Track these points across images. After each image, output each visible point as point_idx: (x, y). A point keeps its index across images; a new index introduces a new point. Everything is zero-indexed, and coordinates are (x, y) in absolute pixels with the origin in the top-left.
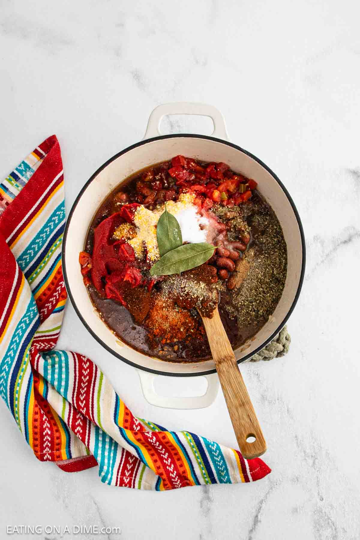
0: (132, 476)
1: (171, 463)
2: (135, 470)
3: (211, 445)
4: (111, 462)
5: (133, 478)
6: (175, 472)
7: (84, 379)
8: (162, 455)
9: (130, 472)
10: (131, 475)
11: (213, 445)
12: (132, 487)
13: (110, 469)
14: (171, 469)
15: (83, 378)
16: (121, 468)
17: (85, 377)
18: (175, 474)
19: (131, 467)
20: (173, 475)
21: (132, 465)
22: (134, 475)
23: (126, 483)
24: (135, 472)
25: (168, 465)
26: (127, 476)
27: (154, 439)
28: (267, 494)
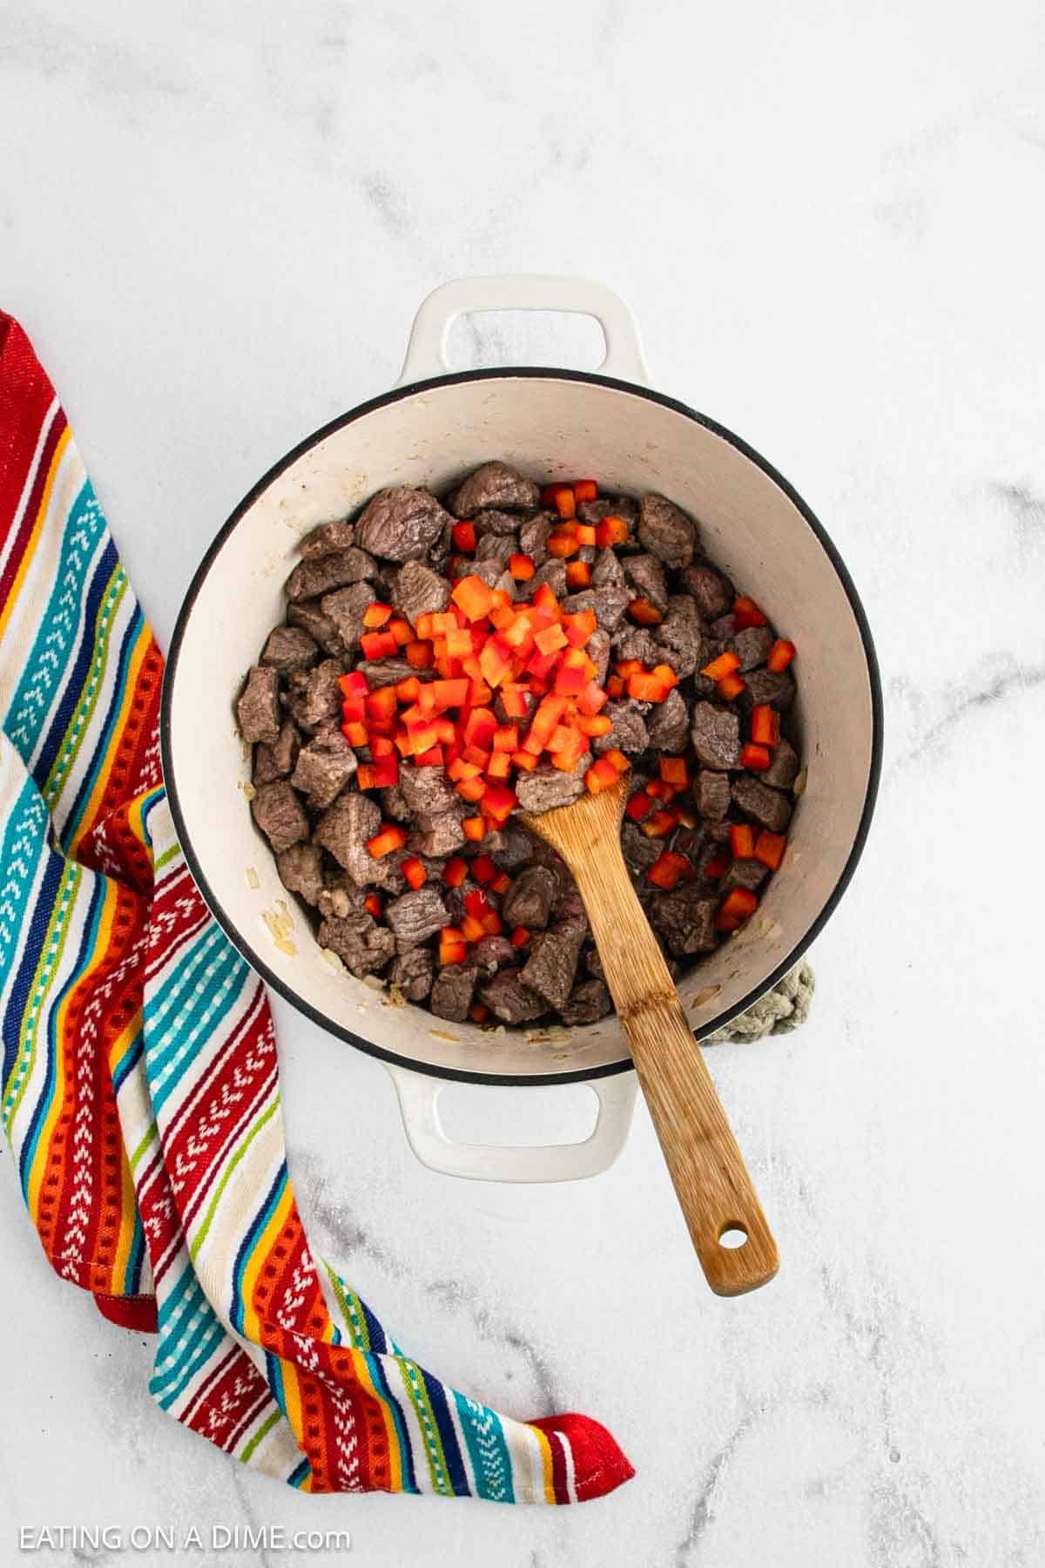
0: (239, 1420)
1: (352, 1432)
2: (255, 1406)
3: (477, 1418)
4: (197, 1353)
5: (239, 1426)
6: (356, 1462)
7: (226, 1094)
8: (334, 1400)
9: (237, 1404)
10: (236, 1414)
11: (482, 1421)
12: (226, 1447)
13: (185, 1370)
14: (347, 1450)
15: (225, 1088)
16: (216, 1381)
17: (233, 1090)
18: (352, 1467)
19: (244, 1391)
20: (348, 1467)
21: (251, 1388)
22: (245, 1418)
23: (212, 1427)
24: (249, 1412)
25: (341, 1433)
26: (224, 1410)
27: (315, 1359)
28: (734, 1438)
